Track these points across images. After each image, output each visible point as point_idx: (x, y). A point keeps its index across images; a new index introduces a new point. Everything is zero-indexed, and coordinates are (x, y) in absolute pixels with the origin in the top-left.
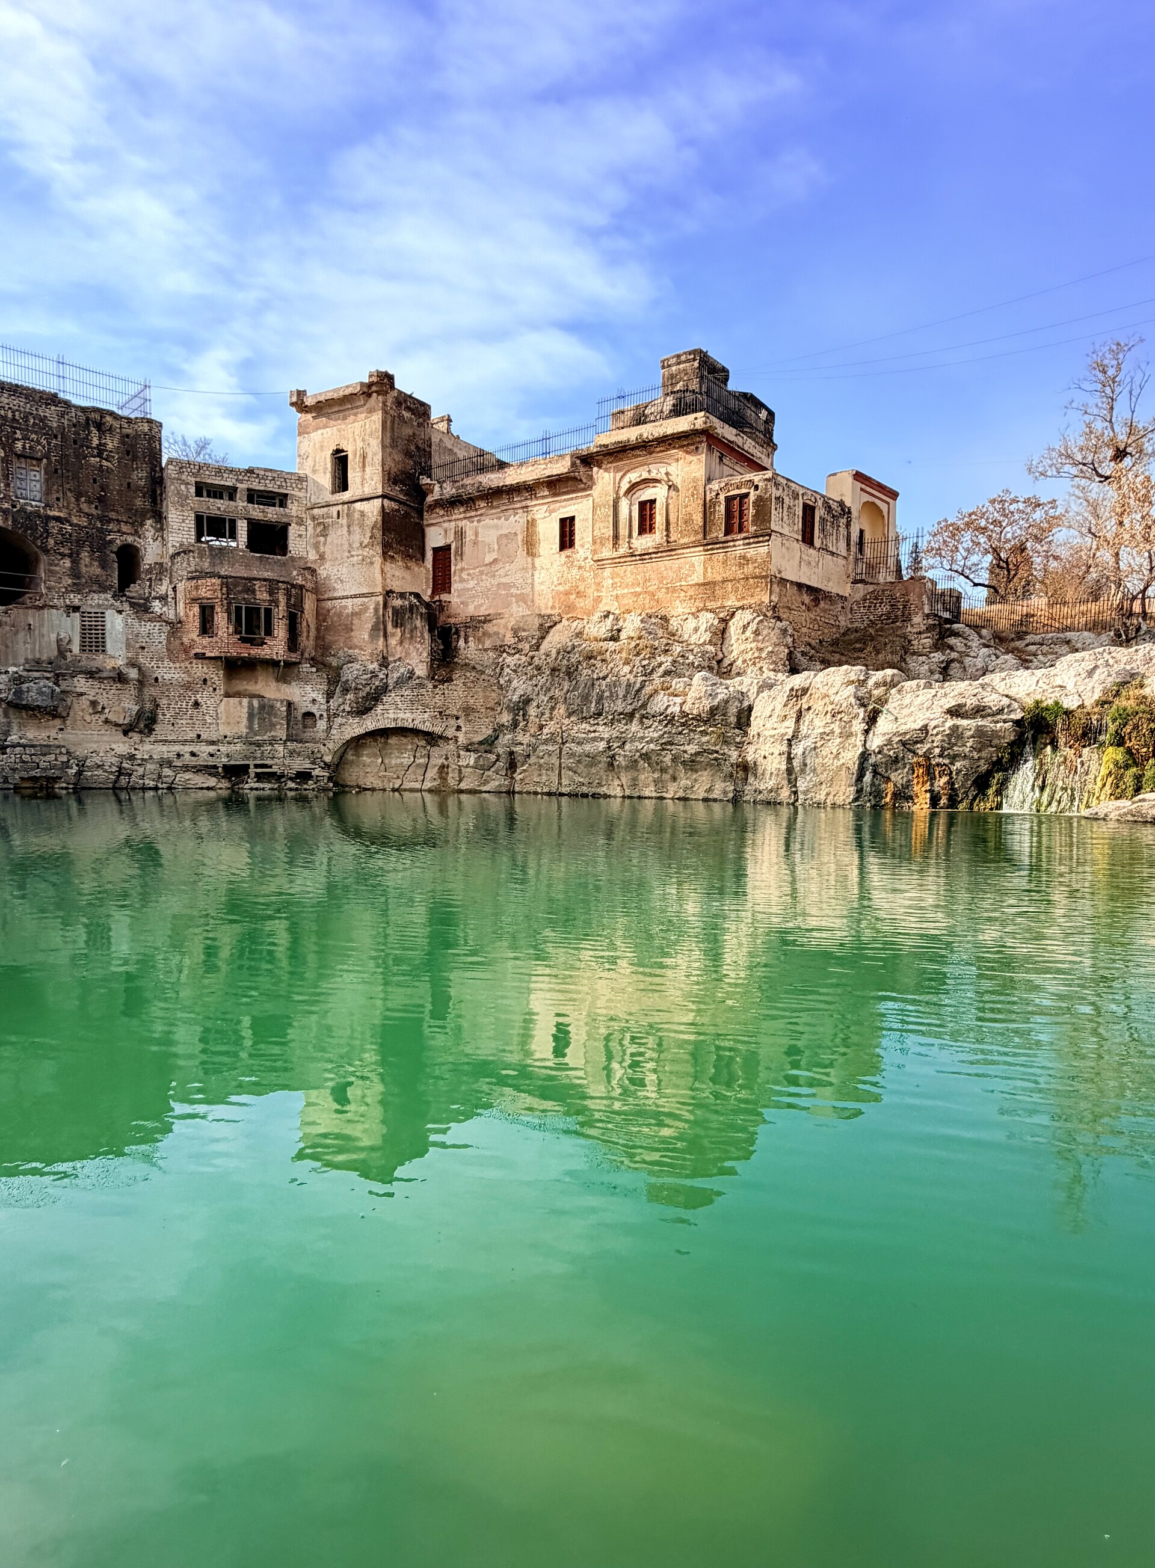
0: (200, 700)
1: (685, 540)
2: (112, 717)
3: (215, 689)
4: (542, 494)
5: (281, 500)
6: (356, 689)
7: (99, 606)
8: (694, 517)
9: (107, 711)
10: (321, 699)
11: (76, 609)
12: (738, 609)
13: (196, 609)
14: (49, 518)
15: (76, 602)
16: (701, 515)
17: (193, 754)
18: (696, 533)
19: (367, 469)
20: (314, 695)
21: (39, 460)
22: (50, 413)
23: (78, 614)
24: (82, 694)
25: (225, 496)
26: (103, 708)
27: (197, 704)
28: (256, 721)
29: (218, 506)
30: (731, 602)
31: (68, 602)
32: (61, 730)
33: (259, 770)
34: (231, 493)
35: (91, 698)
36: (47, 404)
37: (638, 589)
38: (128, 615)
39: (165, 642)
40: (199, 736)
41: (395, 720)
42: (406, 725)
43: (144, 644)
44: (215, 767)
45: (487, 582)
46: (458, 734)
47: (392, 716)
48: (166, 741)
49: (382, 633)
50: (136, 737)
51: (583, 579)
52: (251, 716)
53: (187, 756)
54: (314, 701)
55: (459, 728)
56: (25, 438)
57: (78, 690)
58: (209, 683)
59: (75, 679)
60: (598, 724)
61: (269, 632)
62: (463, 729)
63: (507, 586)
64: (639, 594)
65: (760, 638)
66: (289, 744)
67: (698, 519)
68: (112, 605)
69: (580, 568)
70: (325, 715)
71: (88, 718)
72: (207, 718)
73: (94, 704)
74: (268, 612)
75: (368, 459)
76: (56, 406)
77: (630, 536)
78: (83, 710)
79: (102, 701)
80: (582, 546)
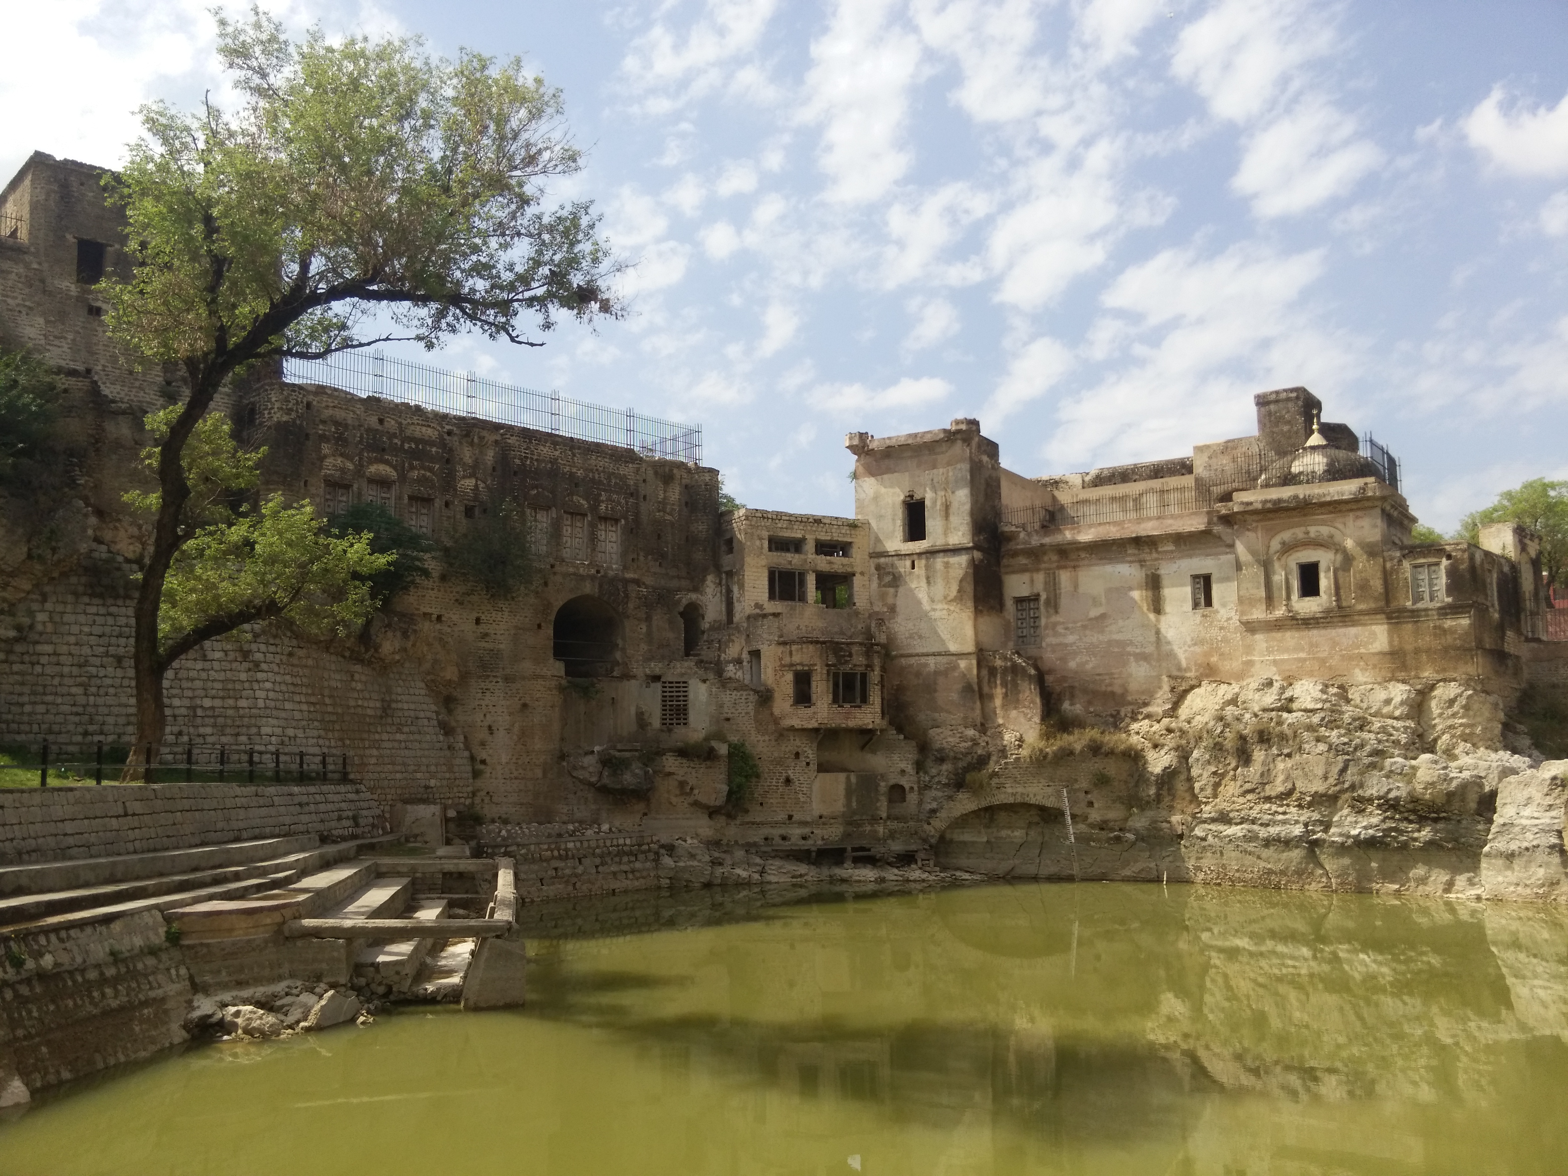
0: (792, 776)
1: (1362, 607)
2: (703, 799)
3: (808, 764)
4: (1166, 548)
5: (844, 548)
6: (955, 758)
7: (682, 675)
8: (1372, 583)
9: (696, 791)
10: (910, 768)
11: (656, 678)
12: (1439, 681)
13: (789, 677)
14: (626, 582)
15: (657, 671)
16: (1381, 582)
17: (784, 838)
18: (1376, 599)
19: (952, 518)
20: (903, 765)
21: (617, 521)
22: (627, 470)
23: (659, 685)
24: (670, 774)
25: (792, 549)
26: (692, 789)
27: (788, 781)
28: (854, 799)
29: (789, 560)
30: (1428, 674)
31: (648, 671)
32: (645, 814)
33: (855, 854)
34: (796, 546)
35: (680, 778)
36: (627, 462)
37: (1302, 655)
38: (712, 684)
39: (752, 714)
40: (790, 817)
41: (1014, 794)
42: (1027, 800)
43: (730, 715)
44: (808, 852)
45: (1094, 637)
46: (1089, 810)
47: (1010, 790)
48: (753, 823)
49: (977, 696)
50: (722, 820)
51: (1225, 640)
52: (849, 792)
53: (778, 840)
54: (903, 772)
55: (1091, 804)
56: (609, 499)
57: (667, 769)
58: (802, 758)
59: (664, 758)
60: (1288, 805)
61: (864, 700)
62: (1096, 805)
63: (1121, 644)
64: (1305, 660)
65: (1471, 713)
66: (889, 823)
67: (1377, 584)
68: (696, 673)
69: (1221, 628)
70: (916, 788)
71: (674, 800)
72: (800, 796)
73: (682, 784)
74: (864, 676)
75: (953, 509)
76: (633, 463)
77: (1288, 598)
78: (668, 792)
79: (692, 781)
80: (1224, 605)
